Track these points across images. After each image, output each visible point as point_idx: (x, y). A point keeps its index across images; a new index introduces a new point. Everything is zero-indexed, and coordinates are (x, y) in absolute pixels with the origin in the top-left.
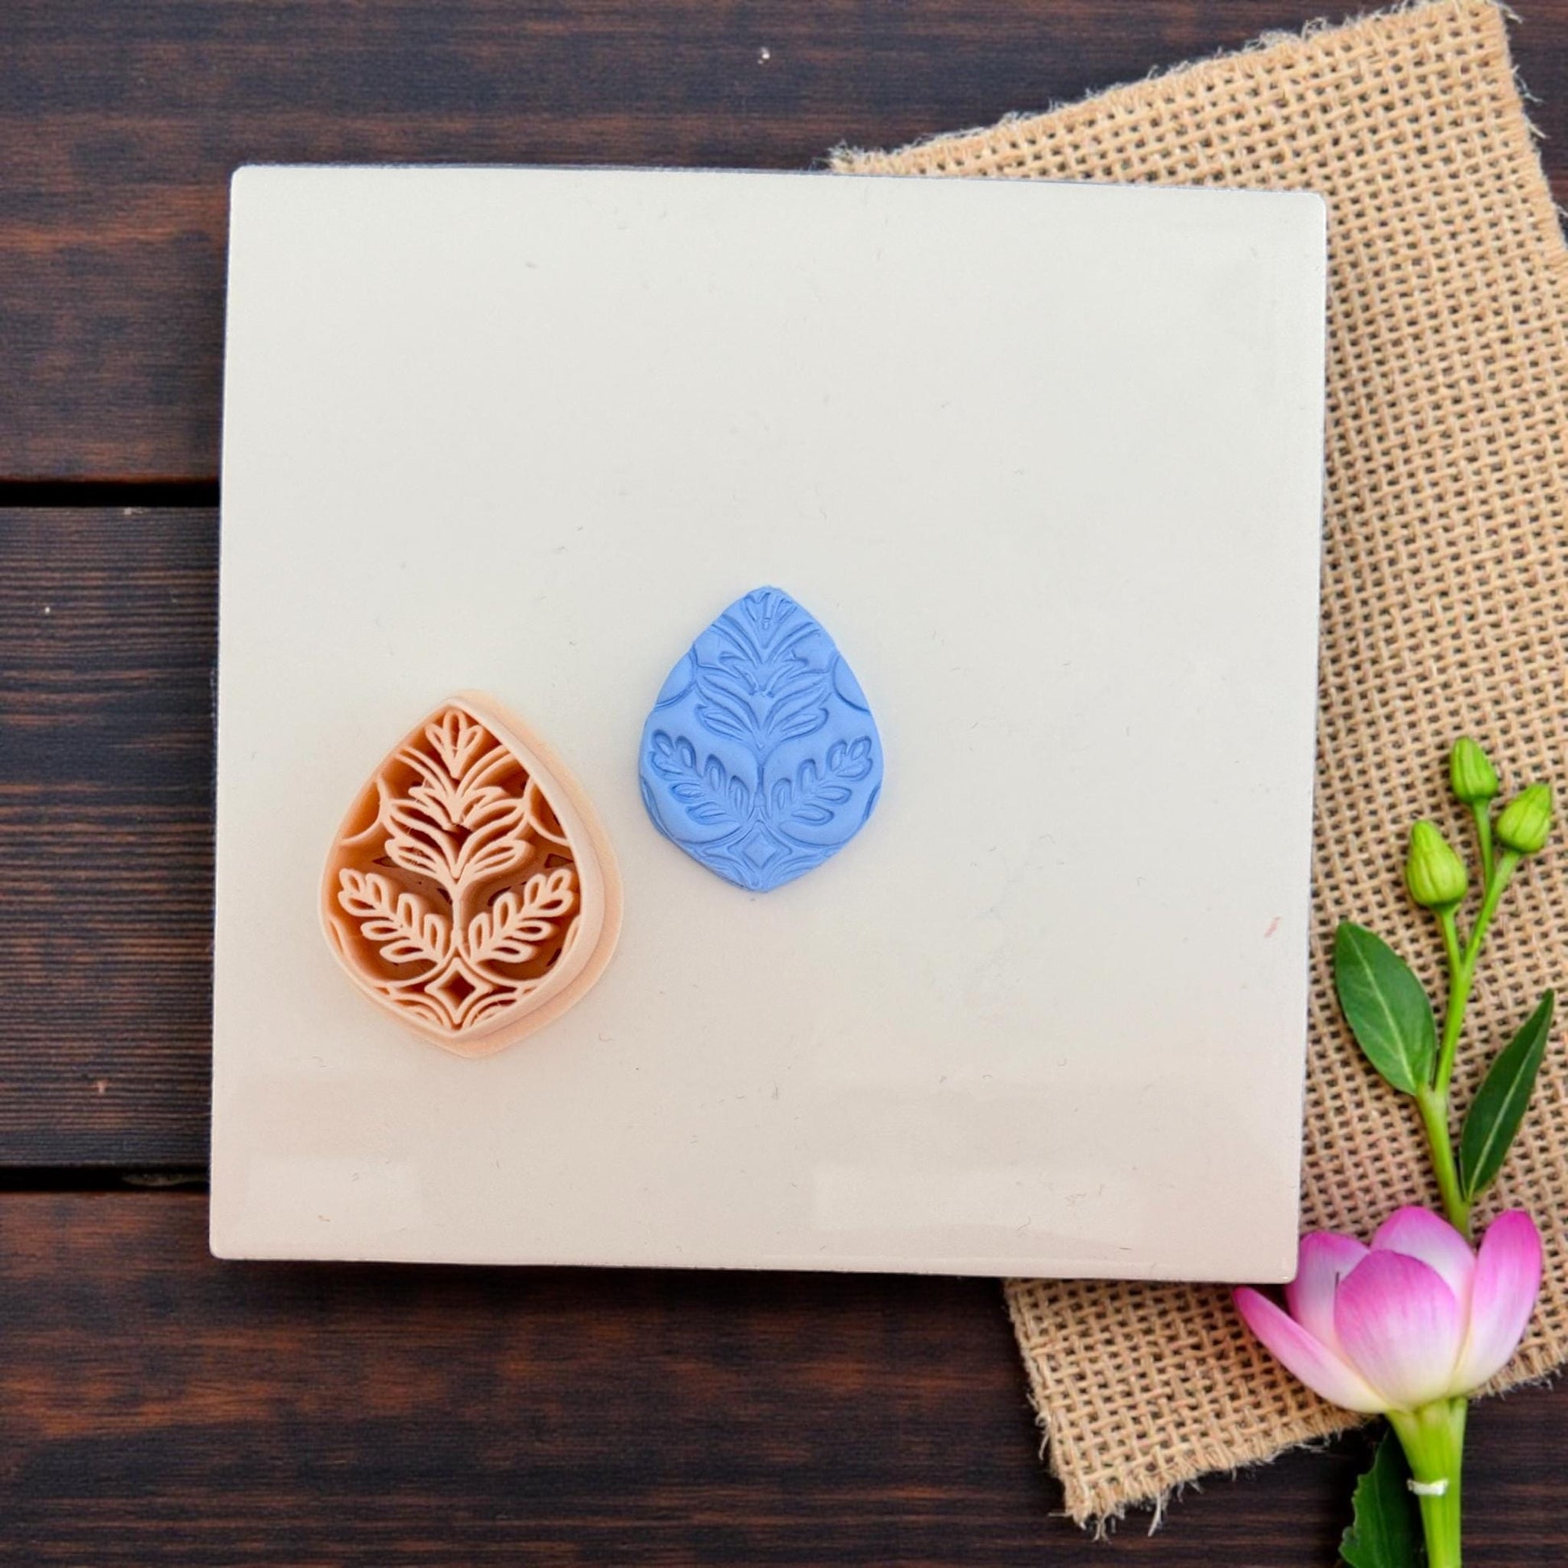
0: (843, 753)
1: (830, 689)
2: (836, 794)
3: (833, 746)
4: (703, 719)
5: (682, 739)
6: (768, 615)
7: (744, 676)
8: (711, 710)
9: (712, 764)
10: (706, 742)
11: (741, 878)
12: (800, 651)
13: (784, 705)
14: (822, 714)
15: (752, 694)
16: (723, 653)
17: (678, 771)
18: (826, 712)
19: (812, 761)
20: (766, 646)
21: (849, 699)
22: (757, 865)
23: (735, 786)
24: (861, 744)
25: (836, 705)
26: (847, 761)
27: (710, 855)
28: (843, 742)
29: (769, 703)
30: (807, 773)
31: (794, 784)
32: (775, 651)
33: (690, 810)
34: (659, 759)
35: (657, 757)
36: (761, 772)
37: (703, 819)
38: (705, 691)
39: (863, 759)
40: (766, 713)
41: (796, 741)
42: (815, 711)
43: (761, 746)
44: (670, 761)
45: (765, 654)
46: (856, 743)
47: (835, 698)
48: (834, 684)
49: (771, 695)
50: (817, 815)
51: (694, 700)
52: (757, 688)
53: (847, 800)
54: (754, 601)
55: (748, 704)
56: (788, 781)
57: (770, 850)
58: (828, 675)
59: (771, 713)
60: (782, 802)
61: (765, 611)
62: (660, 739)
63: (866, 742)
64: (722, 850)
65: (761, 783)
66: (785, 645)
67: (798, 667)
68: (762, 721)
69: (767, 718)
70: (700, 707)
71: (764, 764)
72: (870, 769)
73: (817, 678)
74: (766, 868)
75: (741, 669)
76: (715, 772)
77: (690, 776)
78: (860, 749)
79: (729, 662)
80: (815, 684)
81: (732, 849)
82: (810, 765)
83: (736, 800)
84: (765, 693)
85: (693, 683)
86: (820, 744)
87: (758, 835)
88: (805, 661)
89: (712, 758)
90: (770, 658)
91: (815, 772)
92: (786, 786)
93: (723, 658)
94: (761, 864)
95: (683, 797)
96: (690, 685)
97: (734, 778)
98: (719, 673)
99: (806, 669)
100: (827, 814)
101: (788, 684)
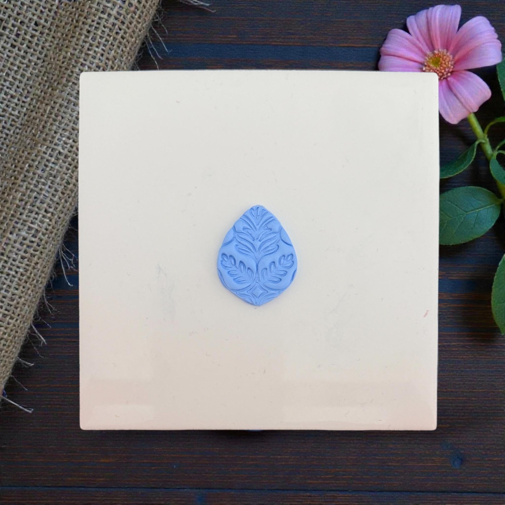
0: (284, 259)
1: (279, 238)
2: (282, 273)
3: (281, 257)
4: (237, 249)
5: (231, 256)
6: (258, 215)
7: (251, 235)
8: (240, 246)
9: (241, 264)
10: (239, 257)
11: (251, 301)
12: (269, 226)
13: (264, 244)
14: (277, 247)
15: (254, 240)
16: (244, 227)
17: (231, 266)
18: (278, 246)
19: (274, 262)
20: (258, 225)
21: (285, 242)
22: (257, 297)
23: (249, 271)
24: (290, 256)
25: (281, 243)
26: (285, 262)
27: (241, 294)
28: (284, 256)
29: (259, 243)
30: (272, 266)
31: (268, 270)
32: (261, 226)
33: (234, 279)
34: (224, 263)
35: (223, 262)
36: (257, 266)
37: (239, 282)
38: (238, 240)
39: (290, 261)
40: (258, 247)
41: (269, 255)
42: (274, 245)
43: (257, 258)
44: (227, 263)
45: (258, 227)
46: (288, 256)
47: (281, 242)
48: (281, 237)
49: (260, 241)
50: (276, 280)
51: (234, 243)
52: (255, 239)
53: (286, 274)
54: (253, 210)
55: (252, 244)
56: (266, 269)
57: (261, 292)
58: (278, 234)
59: (260, 247)
60: (264, 275)
61: (257, 213)
62: (224, 256)
63: (291, 255)
64: (245, 292)
65: (257, 270)
66: (264, 224)
67: (269, 231)
68: (257, 250)
69: (259, 248)
70: (237, 245)
71: (258, 263)
72: (293, 264)
73: (275, 235)
74: (259, 298)
75: (250, 232)
76: (242, 267)
77: (234, 268)
78: (289, 258)
79: (246, 230)
80: (274, 237)
81: (248, 292)
82: (274, 263)
83: (249, 276)
84: (258, 240)
85: (235, 237)
86: (276, 257)
87: (257, 287)
88: (271, 229)
89: (241, 262)
90: (259, 228)
91: (275, 266)
92: (265, 270)
93: (244, 229)
94: (258, 297)
95: (231, 275)
96: (234, 238)
97: (249, 268)
98: (242, 234)
99: (271, 232)
100: (279, 280)
101: (266, 237)
